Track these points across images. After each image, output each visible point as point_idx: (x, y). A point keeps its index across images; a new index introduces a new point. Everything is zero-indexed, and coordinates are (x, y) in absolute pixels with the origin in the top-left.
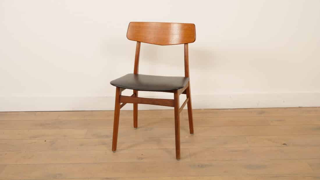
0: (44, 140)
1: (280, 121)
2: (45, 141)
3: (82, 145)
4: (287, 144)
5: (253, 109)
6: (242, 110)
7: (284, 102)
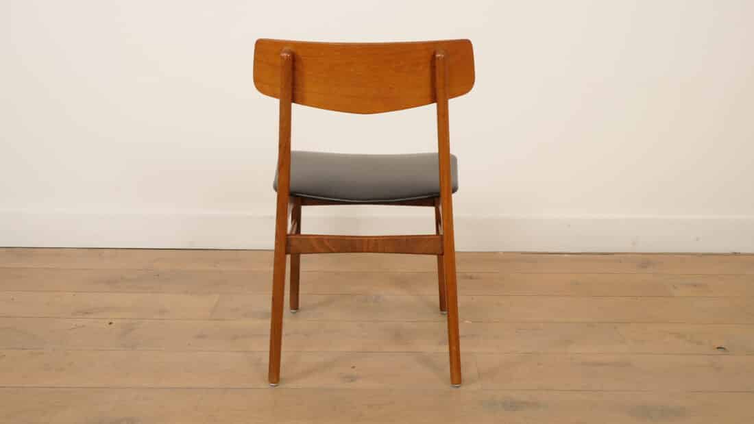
0: (109, 321)
1: (695, 285)
3: (201, 336)
4: (726, 347)
5: (624, 255)
6: (599, 256)
7: (698, 239)
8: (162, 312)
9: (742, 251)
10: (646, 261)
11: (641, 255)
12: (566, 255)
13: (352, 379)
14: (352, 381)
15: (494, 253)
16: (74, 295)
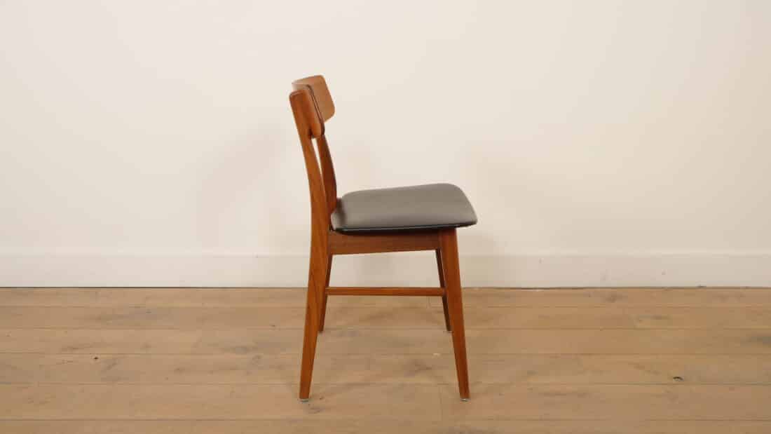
0: (94, 357)
1: (659, 318)
2: (96, 358)
3: (179, 370)
4: (683, 378)
5: (593, 290)
7: (663, 274)
8: (147, 346)
10: (614, 295)
11: (610, 290)
12: (538, 290)
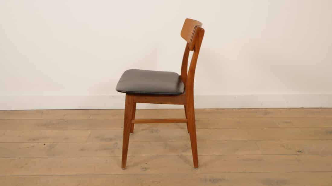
6: (247, 110)
9: (305, 107)
13: (146, 169)
14: (146, 170)
15: (205, 109)
16: (30, 132)
